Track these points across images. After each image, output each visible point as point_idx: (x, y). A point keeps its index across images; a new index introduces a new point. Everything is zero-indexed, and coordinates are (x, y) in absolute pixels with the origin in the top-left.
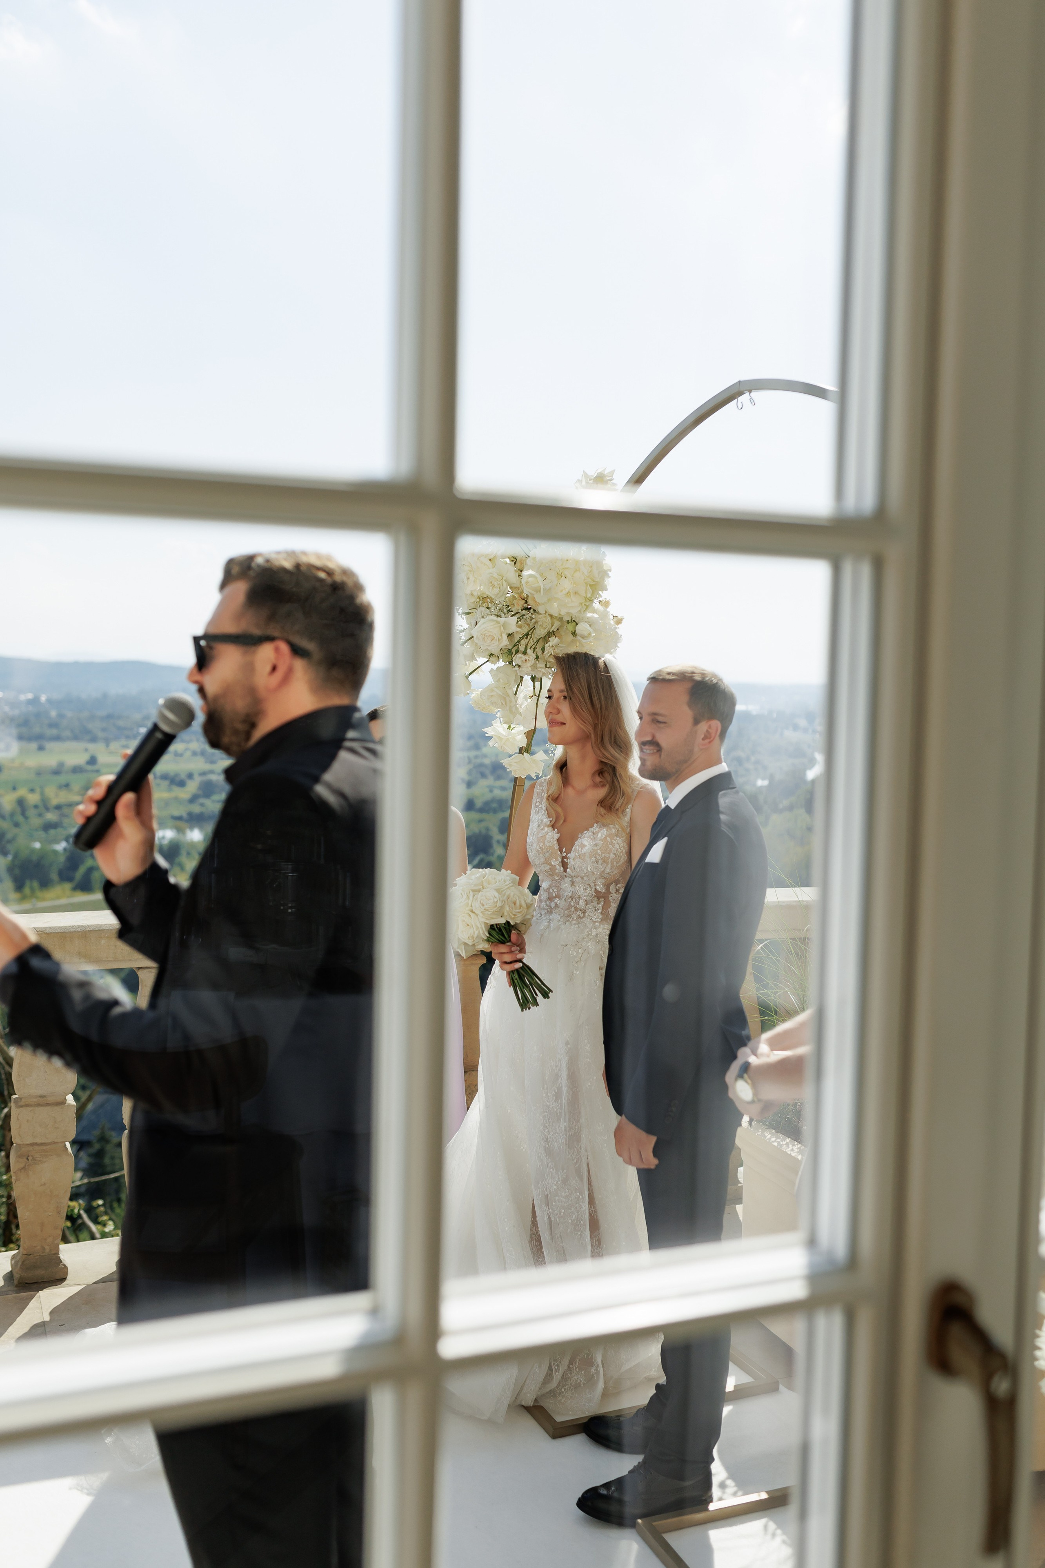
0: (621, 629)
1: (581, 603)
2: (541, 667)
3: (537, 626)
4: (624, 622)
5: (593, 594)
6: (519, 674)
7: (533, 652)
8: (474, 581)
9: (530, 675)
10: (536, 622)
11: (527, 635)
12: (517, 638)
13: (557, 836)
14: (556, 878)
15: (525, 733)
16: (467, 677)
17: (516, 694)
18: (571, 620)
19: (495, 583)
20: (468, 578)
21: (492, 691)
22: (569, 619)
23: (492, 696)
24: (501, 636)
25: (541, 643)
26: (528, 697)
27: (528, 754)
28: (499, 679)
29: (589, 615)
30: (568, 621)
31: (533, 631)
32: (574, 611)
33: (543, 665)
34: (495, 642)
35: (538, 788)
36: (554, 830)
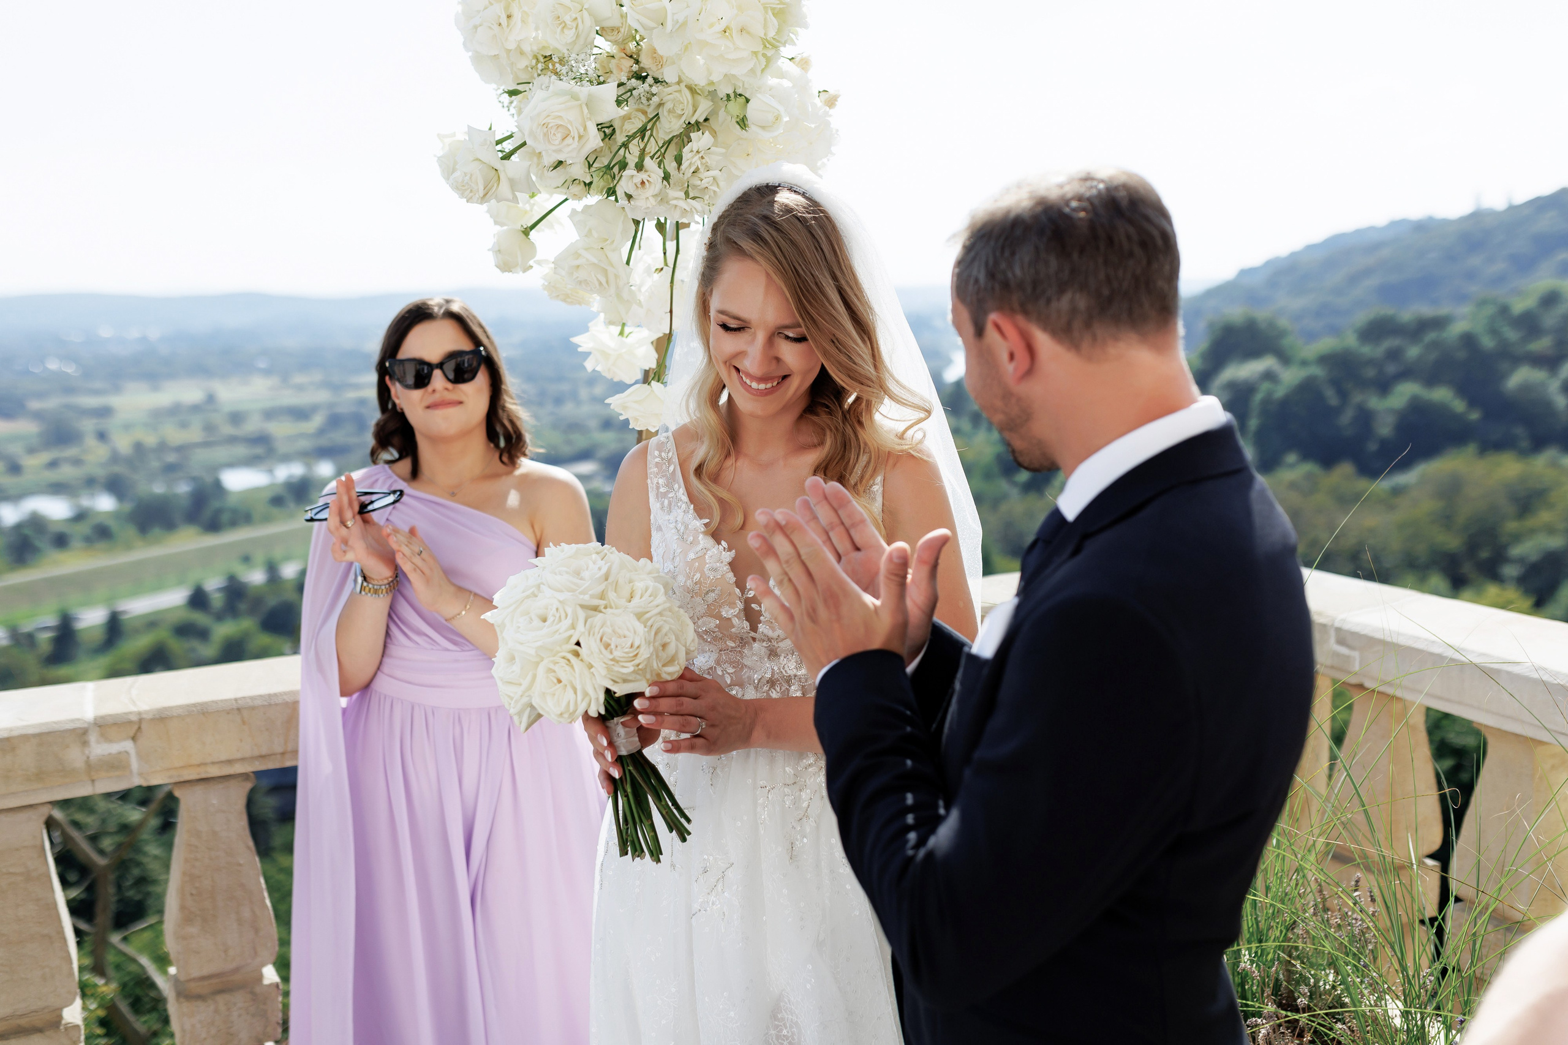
0: (837, 117)
1: (755, 53)
2: (676, 198)
3: (663, 112)
4: (839, 103)
5: (779, 31)
6: (631, 216)
7: (659, 167)
8: (523, 21)
9: (654, 219)
10: (661, 105)
11: (642, 131)
12: (620, 138)
13: (728, 556)
14: (731, 644)
15: (652, 343)
16: (526, 232)
17: (628, 263)
18: (734, 92)
19: (567, 19)
20: (509, 17)
21: (577, 255)
22: (730, 92)
23: (578, 266)
24: (585, 128)
25: (672, 151)
26: (654, 269)
27: (659, 384)
28: (590, 231)
29: (772, 81)
30: (728, 96)
31: (655, 123)
32: (739, 71)
33: (682, 195)
34: (573, 144)
35: (656, 453)
36: (719, 543)
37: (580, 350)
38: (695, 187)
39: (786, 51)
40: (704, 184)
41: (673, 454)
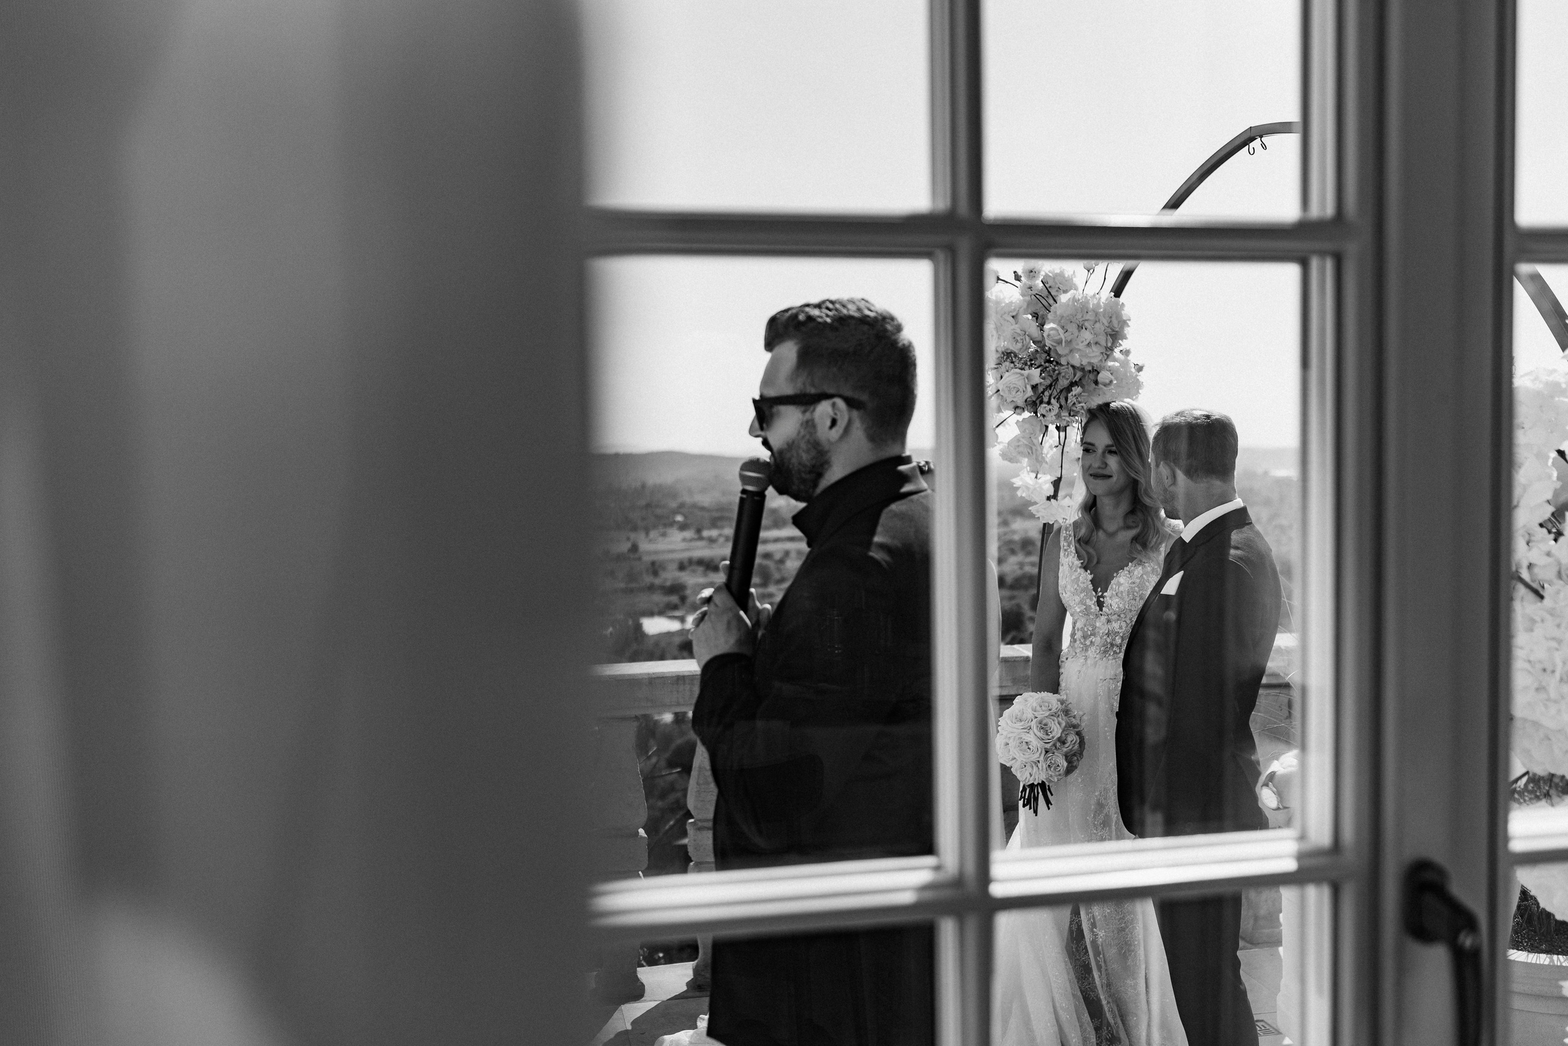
1: (1102, 353)
2: (1065, 417)
3: (1060, 378)
5: (1113, 343)
6: (1044, 424)
7: (1057, 402)
8: (999, 338)
9: (1054, 425)
10: (1059, 374)
11: (1050, 386)
12: (1040, 389)
13: (1090, 577)
14: (1091, 617)
15: (1051, 482)
16: (997, 428)
17: (1041, 444)
18: (1093, 369)
19: (1019, 339)
21: (1019, 441)
22: (1091, 369)
23: (1019, 445)
24: (1026, 388)
25: (1064, 393)
26: (1054, 446)
27: (1055, 501)
28: (1025, 430)
29: (1110, 364)
30: (1090, 371)
31: (1056, 382)
32: (1095, 361)
33: (1067, 414)
34: (1020, 394)
35: (1064, 532)
36: (1087, 571)
37: (1015, 486)
38: (1073, 411)
39: (1117, 350)
40: (1078, 409)
41: (1072, 533)
